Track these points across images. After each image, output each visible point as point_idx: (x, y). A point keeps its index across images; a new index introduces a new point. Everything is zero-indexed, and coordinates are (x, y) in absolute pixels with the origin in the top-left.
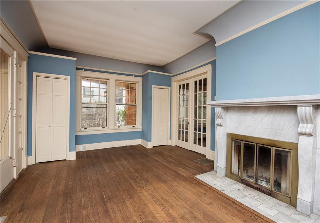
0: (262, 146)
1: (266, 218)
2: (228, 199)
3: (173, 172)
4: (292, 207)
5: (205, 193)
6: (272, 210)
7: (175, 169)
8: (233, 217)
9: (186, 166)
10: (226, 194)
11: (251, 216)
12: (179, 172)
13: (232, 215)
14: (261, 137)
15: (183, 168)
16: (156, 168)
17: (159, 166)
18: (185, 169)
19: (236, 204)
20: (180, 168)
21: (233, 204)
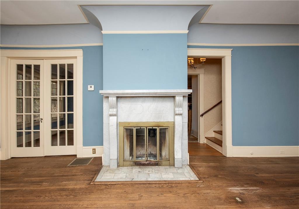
0: (151, 128)
1: (174, 181)
2: (144, 184)
3: (62, 192)
4: (172, 167)
5: (124, 190)
6: (169, 174)
7: (58, 187)
8: (163, 194)
9: (67, 176)
10: (138, 180)
11: (168, 186)
12: (69, 187)
13: (161, 194)
14: (148, 121)
15: (68, 180)
16: (23, 202)
17: (23, 197)
18: (73, 180)
19: (152, 184)
20: (62, 182)
21: (150, 185)
